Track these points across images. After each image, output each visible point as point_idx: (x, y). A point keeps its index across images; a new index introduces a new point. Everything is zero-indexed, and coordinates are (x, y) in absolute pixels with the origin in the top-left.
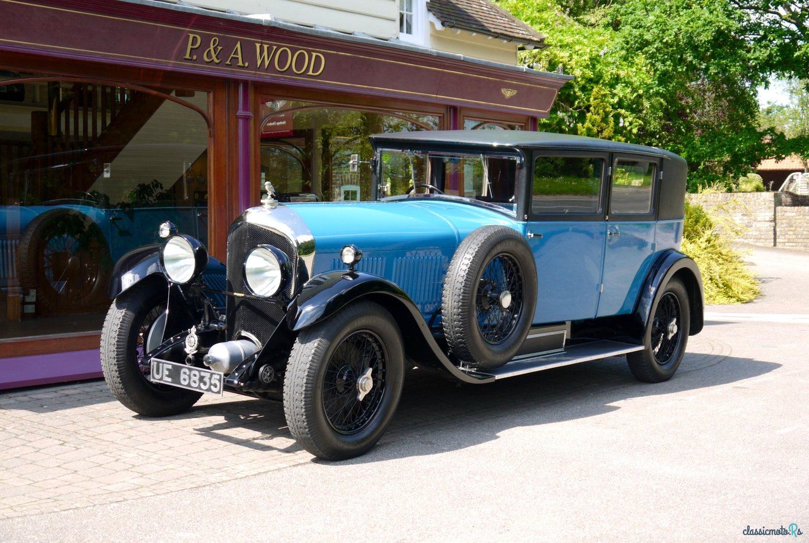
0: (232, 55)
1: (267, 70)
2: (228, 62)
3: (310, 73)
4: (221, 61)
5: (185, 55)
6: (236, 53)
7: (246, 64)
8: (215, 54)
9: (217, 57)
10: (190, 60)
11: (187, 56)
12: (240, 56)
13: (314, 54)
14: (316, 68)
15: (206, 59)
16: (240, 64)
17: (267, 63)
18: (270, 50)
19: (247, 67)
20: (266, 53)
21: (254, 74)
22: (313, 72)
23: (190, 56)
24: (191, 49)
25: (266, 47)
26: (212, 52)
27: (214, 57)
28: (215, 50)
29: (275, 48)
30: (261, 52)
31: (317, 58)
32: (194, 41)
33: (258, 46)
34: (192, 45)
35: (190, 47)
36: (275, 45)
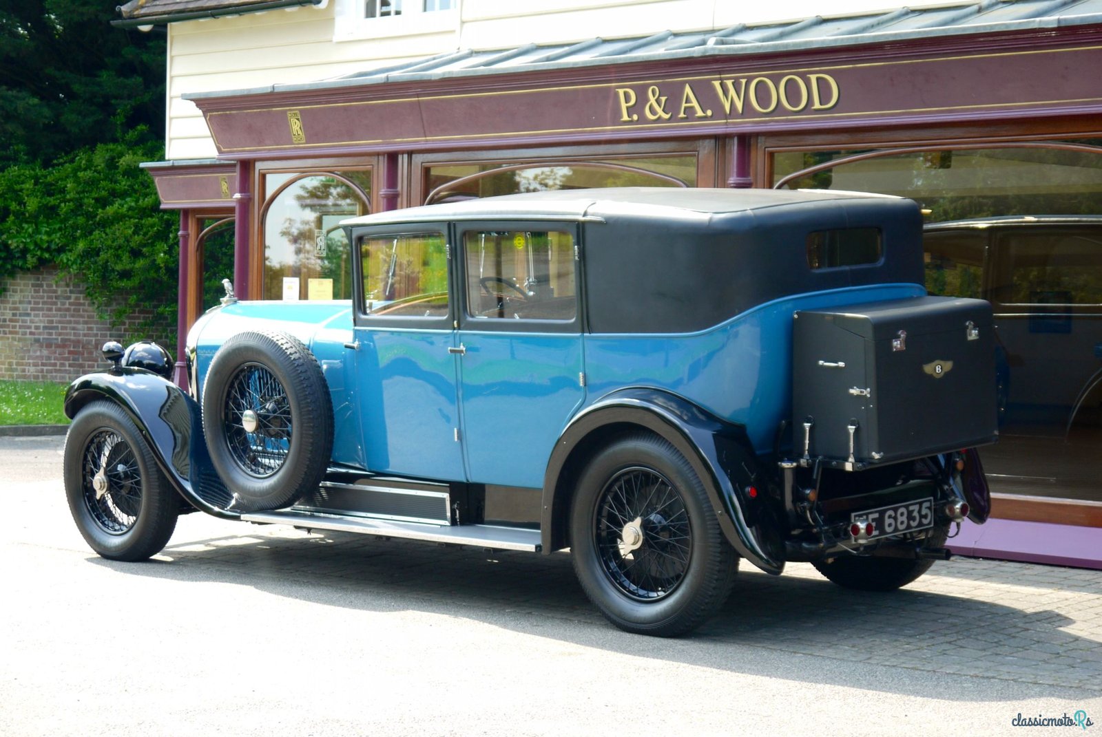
0: (684, 105)
1: (743, 115)
2: (682, 115)
3: (817, 105)
4: (672, 115)
5: (621, 117)
6: (688, 101)
7: (709, 113)
8: (660, 106)
9: (664, 110)
10: (631, 122)
11: (625, 117)
12: (695, 103)
13: (813, 78)
14: (825, 97)
15: (651, 117)
16: (700, 113)
17: (739, 105)
18: (736, 86)
19: (712, 116)
20: (732, 92)
21: (726, 124)
22: (821, 104)
23: (629, 117)
24: (628, 108)
25: (729, 83)
26: (655, 105)
27: (659, 110)
28: (658, 101)
29: (744, 81)
30: (725, 92)
31: (819, 80)
32: (627, 98)
33: (717, 84)
34: (626, 102)
35: (624, 106)
36: (743, 77)
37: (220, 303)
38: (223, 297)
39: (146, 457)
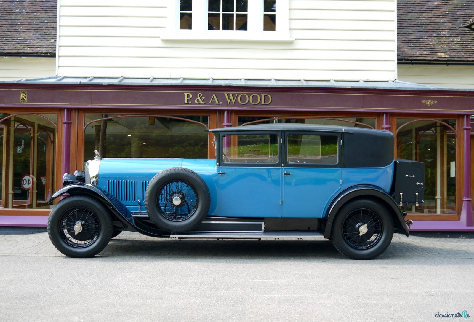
0: (211, 100)
1: (234, 104)
2: (210, 103)
4: (206, 103)
5: (184, 102)
6: (213, 98)
7: (221, 103)
9: (203, 101)
10: (189, 104)
11: (186, 102)
12: (216, 100)
13: (263, 95)
14: (266, 101)
15: (197, 103)
16: (217, 103)
17: (233, 101)
18: (234, 96)
20: (231, 97)
21: (227, 107)
22: (264, 103)
23: (187, 102)
24: (187, 99)
25: (231, 95)
26: (200, 99)
27: (201, 101)
28: (201, 98)
29: (237, 94)
30: (229, 97)
31: (265, 96)
32: (188, 96)
33: (226, 95)
34: (187, 98)
35: (186, 98)
36: (237, 93)
37: (94, 159)
38: (95, 156)
39: (106, 217)
